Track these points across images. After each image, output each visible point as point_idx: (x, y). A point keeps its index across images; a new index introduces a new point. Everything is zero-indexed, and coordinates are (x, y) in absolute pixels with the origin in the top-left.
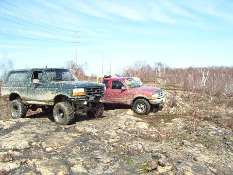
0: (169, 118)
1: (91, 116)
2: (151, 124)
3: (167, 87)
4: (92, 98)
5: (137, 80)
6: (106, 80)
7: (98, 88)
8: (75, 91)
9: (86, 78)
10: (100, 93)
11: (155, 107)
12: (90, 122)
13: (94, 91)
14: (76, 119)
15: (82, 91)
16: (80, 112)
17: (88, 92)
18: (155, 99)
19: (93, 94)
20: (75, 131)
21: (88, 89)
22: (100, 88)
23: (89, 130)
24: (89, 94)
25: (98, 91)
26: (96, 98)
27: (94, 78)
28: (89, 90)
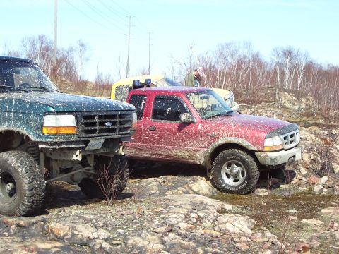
0: (310, 204)
1: (91, 192)
2: (261, 220)
3: (307, 119)
4: (96, 143)
5: (222, 95)
6: (137, 93)
7: (114, 117)
8: (50, 121)
9: (81, 86)
10: (121, 130)
11: (274, 174)
12: (90, 211)
13: (102, 124)
14: (51, 199)
15: (69, 121)
16: (60, 182)
17: (86, 125)
18: (274, 150)
19: (101, 131)
20: (45, 234)
21: (86, 118)
22: (121, 116)
23: (85, 232)
24: (87, 132)
25: (114, 123)
26: (108, 143)
27: (104, 88)
28: (90, 119)
